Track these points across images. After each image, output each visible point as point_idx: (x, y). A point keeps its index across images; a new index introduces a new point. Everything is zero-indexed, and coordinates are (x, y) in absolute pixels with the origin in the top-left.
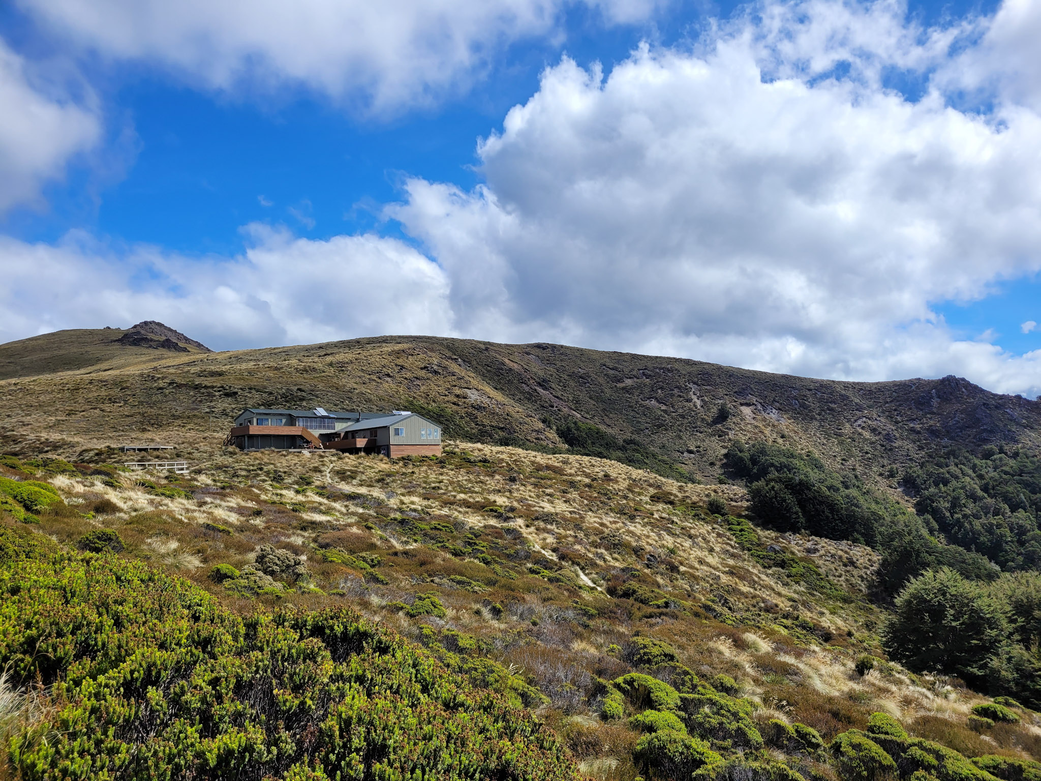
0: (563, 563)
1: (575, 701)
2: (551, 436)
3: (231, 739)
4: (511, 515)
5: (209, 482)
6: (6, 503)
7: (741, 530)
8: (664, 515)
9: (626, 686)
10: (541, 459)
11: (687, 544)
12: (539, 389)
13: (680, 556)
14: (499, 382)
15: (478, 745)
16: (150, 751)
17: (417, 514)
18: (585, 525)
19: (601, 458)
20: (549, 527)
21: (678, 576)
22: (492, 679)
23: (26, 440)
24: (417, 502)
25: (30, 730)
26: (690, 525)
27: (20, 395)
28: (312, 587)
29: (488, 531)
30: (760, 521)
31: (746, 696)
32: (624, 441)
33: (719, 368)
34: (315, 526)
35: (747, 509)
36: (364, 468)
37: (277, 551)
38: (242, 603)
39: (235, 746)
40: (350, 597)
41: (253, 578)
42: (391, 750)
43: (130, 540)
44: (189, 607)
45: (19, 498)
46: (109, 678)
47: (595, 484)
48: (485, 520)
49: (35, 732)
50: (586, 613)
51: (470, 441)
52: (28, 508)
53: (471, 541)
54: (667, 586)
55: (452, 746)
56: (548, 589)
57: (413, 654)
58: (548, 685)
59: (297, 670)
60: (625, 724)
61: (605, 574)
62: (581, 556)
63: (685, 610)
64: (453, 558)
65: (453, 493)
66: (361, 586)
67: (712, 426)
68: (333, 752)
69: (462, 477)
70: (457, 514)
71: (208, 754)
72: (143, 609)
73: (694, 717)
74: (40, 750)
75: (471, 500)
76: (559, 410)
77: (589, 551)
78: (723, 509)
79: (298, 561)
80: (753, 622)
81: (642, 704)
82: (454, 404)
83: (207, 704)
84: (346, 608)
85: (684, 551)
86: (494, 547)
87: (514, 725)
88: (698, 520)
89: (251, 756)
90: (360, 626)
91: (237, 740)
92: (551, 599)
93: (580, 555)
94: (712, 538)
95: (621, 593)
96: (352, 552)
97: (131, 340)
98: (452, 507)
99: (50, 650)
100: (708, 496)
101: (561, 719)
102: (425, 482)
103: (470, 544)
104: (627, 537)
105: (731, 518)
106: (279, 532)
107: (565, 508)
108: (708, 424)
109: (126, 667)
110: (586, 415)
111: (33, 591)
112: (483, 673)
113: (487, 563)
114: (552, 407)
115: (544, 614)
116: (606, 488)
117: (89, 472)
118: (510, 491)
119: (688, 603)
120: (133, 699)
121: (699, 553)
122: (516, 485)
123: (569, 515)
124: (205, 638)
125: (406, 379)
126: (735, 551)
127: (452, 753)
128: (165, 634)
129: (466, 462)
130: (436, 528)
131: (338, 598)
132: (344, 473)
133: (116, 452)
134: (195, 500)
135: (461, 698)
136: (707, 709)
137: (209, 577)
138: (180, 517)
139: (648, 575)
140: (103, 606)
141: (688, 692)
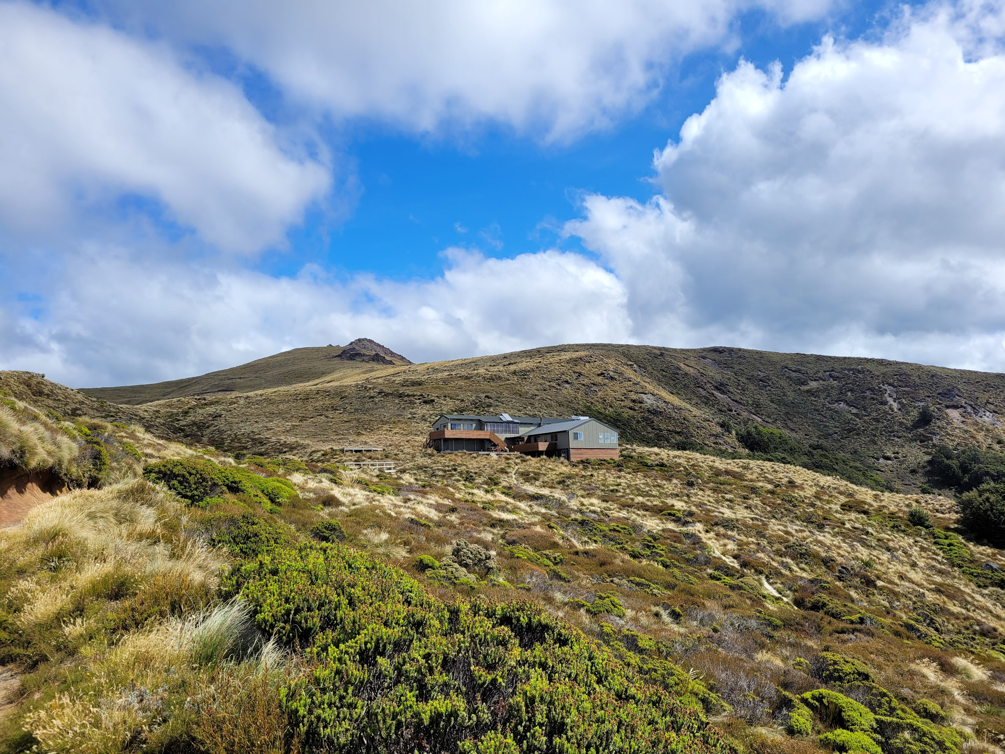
0: (745, 571)
1: (758, 712)
2: (730, 441)
3: (439, 704)
4: (689, 519)
5: (412, 480)
6: (257, 496)
7: (950, 545)
8: (857, 525)
9: (815, 702)
10: (720, 464)
11: (885, 557)
12: (716, 393)
13: (877, 570)
14: (675, 386)
15: (647, 734)
16: (379, 708)
17: (596, 516)
18: (769, 532)
19: (784, 463)
20: (729, 533)
21: (875, 591)
22: (673, 682)
23: (269, 442)
24: (595, 504)
25: (293, 683)
26: (888, 537)
27: (265, 405)
28: (501, 580)
29: (666, 535)
30: (973, 535)
31: (955, 726)
32: (810, 446)
33: (919, 367)
34: (502, 523)
35: (957, 521)
36: (546, 470)
37: (470, 546)
38: (442, 591)
39: (443, 710)
40: (535, 592)
41: (450, 569)
42: (568, 728)
43: (350, 531)
44: (402, 593)
45: (265, 491)
46: (349, 647)
47: (778, 490)
48: (663, 523)
49: (296, 685)
50: (770, 624)
51: (647, 446)
52: (272, 501)
53: (650, 544)
54: (862, 601)
55: (623, 732)
56: (729, 596)
57: (588, 648)
58: (730, 693)
59: (490, 652)
60: (813, 741)
61: (791, 584)
62: (765, 565)
63: (883, 627)
64: (632, 559)
65: (630, 496)
66: (545, 582)
67: (912, 430)
68: (521, 724)
69: (639, 480)
70: (635, 517)
71: (423, 715)
72: (370, 593)
73: (892, 741)
74: (301, 699)
75: (649, 503)
76: (738, 414)
77: (773, 560)
78: (927, 520)
79: (488, 556)
80: (965, 646)
81: (832, 722)
82: (630, 408)
83: (422, 674)
84: (530, 602)
85: (882, 564)
86: (673, 551)
87: (681, 720)
88: (897, 531)
89: (456, 720)
90: (542, 619)
91: (444, 705)
92: (733, 607)
93: (764, 563)
94: (915, 551)
95: (810, 605)
96: (536, 549)
97: (348, 355)
98: (630, 510)
99: (303, 621)
100: (908, 506)
101: (744, 729)
102: (603, 485)
103: (648, 547)
104: (815, 547)
105: (937, 531)
106: (472, 528)
107: (746, 515)
108: (907, 428)
109: (361, 638)
110: (767, 419)
111: (289, 573)
112: (663, 675)
113: (666, 566)
114: (731, 411)
115: (725, 621)
116: (790, 495)
117: (317, 470)
118: (688, 496)
119: (888, 621)
120: (365, 666)
121: (900, 568)
122: (694, 489)
123: (751, 522)
124: (418, 621)
125: (584, 385)
126: (943, 567)
127: (623, 738)
128: (387, 614)
129: (643, 466)
130: (615, 530)
131: (524, 592)
132: (528, 475)
133: (338, 453)
134: (401, 497)
135: (632, 691)
136: (907, 735)
137: (414, 566)
138: (389, 512)
139: (840, 588)
140: (340, 588)
141: (885, 715)
